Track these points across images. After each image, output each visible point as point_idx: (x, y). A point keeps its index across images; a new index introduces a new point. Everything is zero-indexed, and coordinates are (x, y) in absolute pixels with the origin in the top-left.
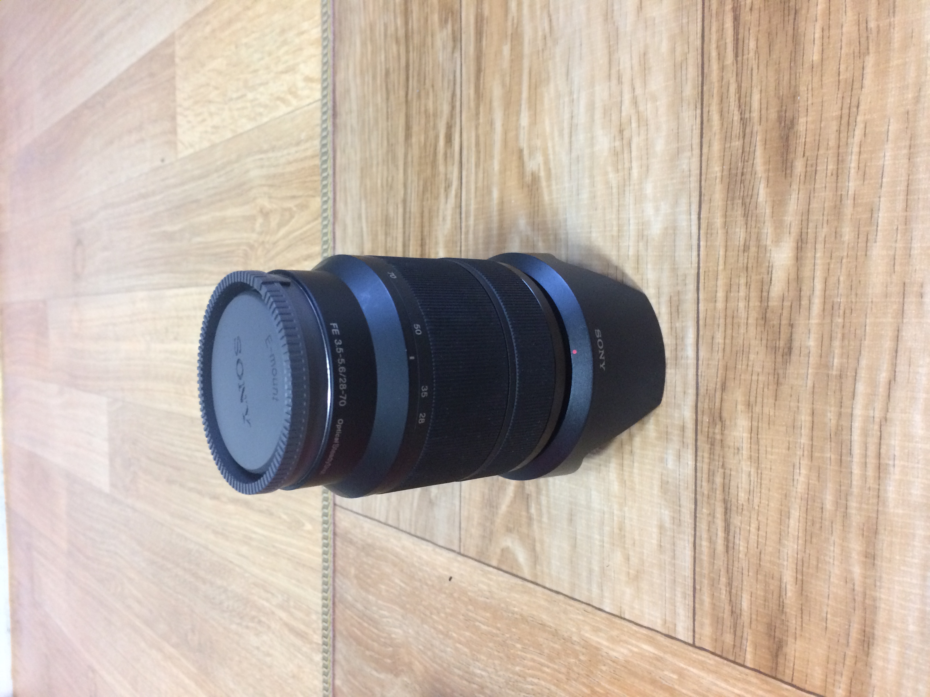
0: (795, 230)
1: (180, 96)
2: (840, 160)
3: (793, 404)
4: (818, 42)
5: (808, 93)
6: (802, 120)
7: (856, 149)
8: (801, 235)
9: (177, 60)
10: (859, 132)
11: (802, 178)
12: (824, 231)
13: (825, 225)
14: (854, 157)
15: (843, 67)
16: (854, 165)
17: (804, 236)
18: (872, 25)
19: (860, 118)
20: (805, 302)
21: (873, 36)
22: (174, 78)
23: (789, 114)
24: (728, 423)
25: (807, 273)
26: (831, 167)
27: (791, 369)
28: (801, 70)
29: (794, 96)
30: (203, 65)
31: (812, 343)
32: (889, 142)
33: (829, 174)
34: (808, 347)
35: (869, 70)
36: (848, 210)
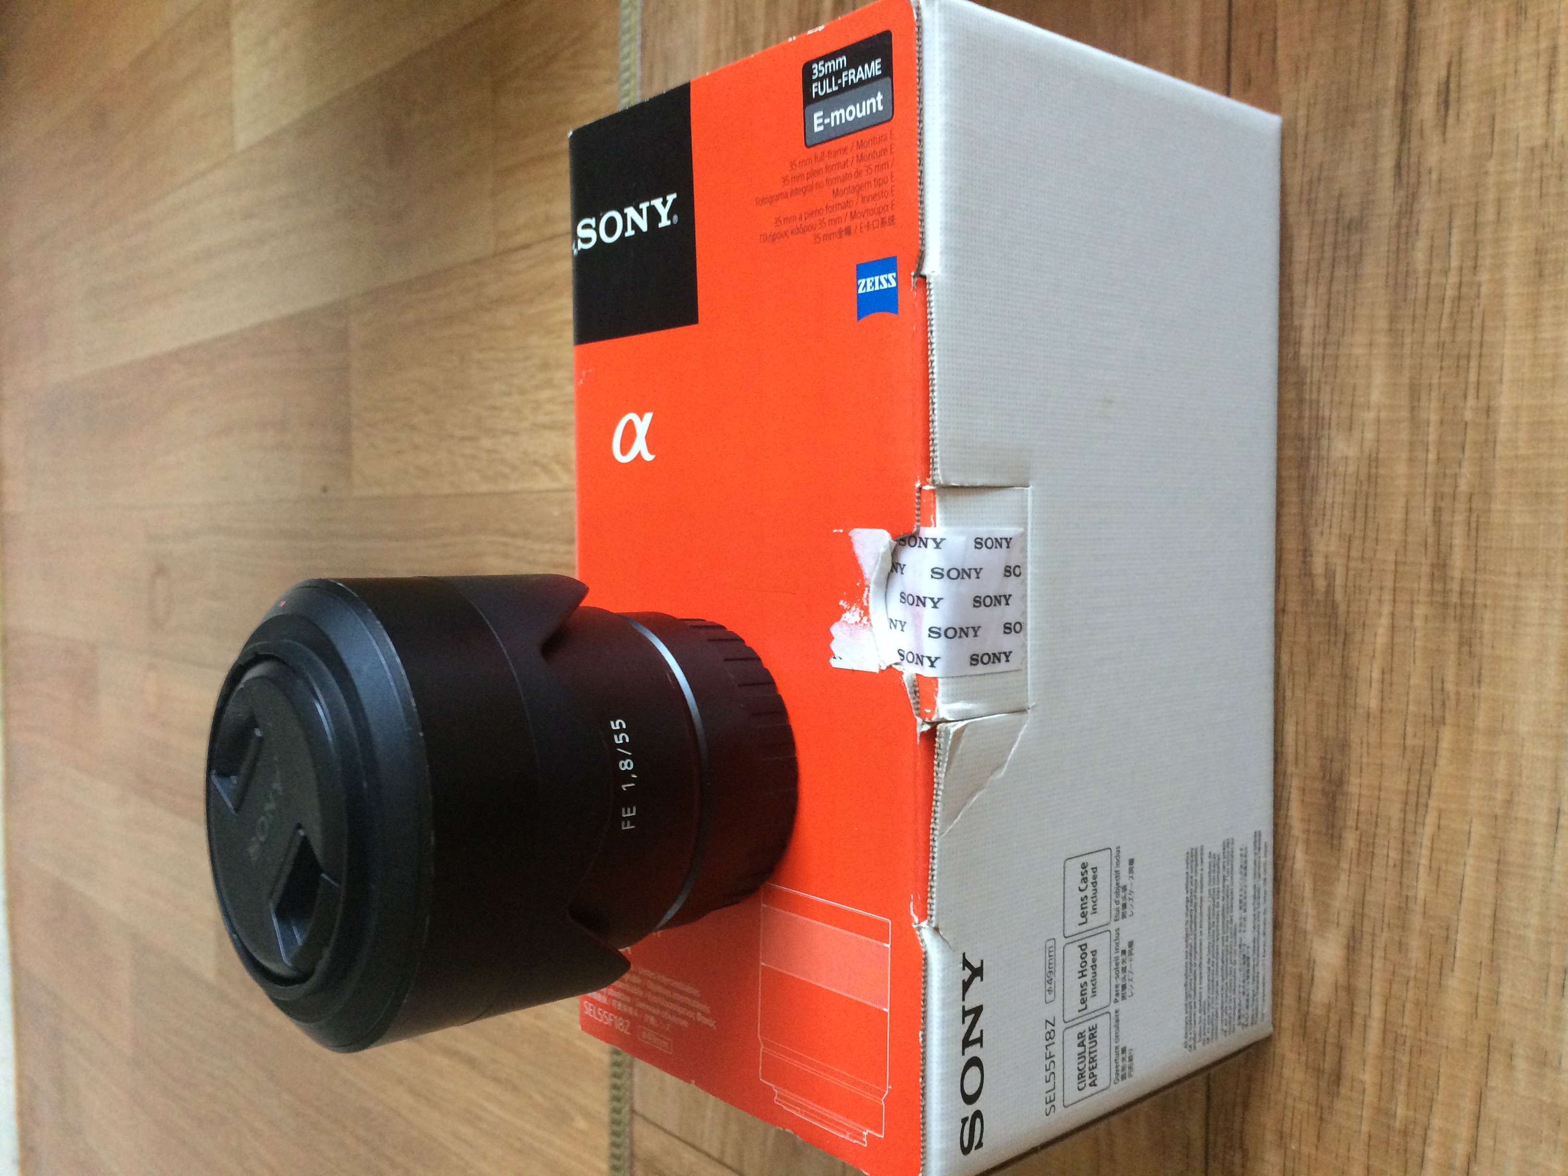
0: (1345, 920)
1: (357, 401)
2: (1405, 850)
3: (1342, 1151)
4: (1376, 686)
5: (1362, 748)
6: (1355, 780)
7: (1426, 842)
8: (1353, 933)
9: (352, 344)
10: (1431, 819)
11: (1354, 856)
12: (1384, 937)
13: (1385, 930)
14: (1425, 852)
15: (1410, 730)
16: (1424, 861)
17: (1358, 934)
18: (1450, 687)
19: (1433, 803)
20: (1358, 1021)
21: (1451, 703)
22: (347, 369)
23: (1337, 766)
24: (1251, 1155)
25: (1361, 983)
26: (1394, 855)
27: (1339, 1105)
28: (1353, 714)
29: (1344, 746)
30: (401, 367)
31: (1368, 1077)
32: (1471, 848)
33: (1391, 863)
34: (1362, 1083)
35: (1445, 745)
36: (1416, 921)
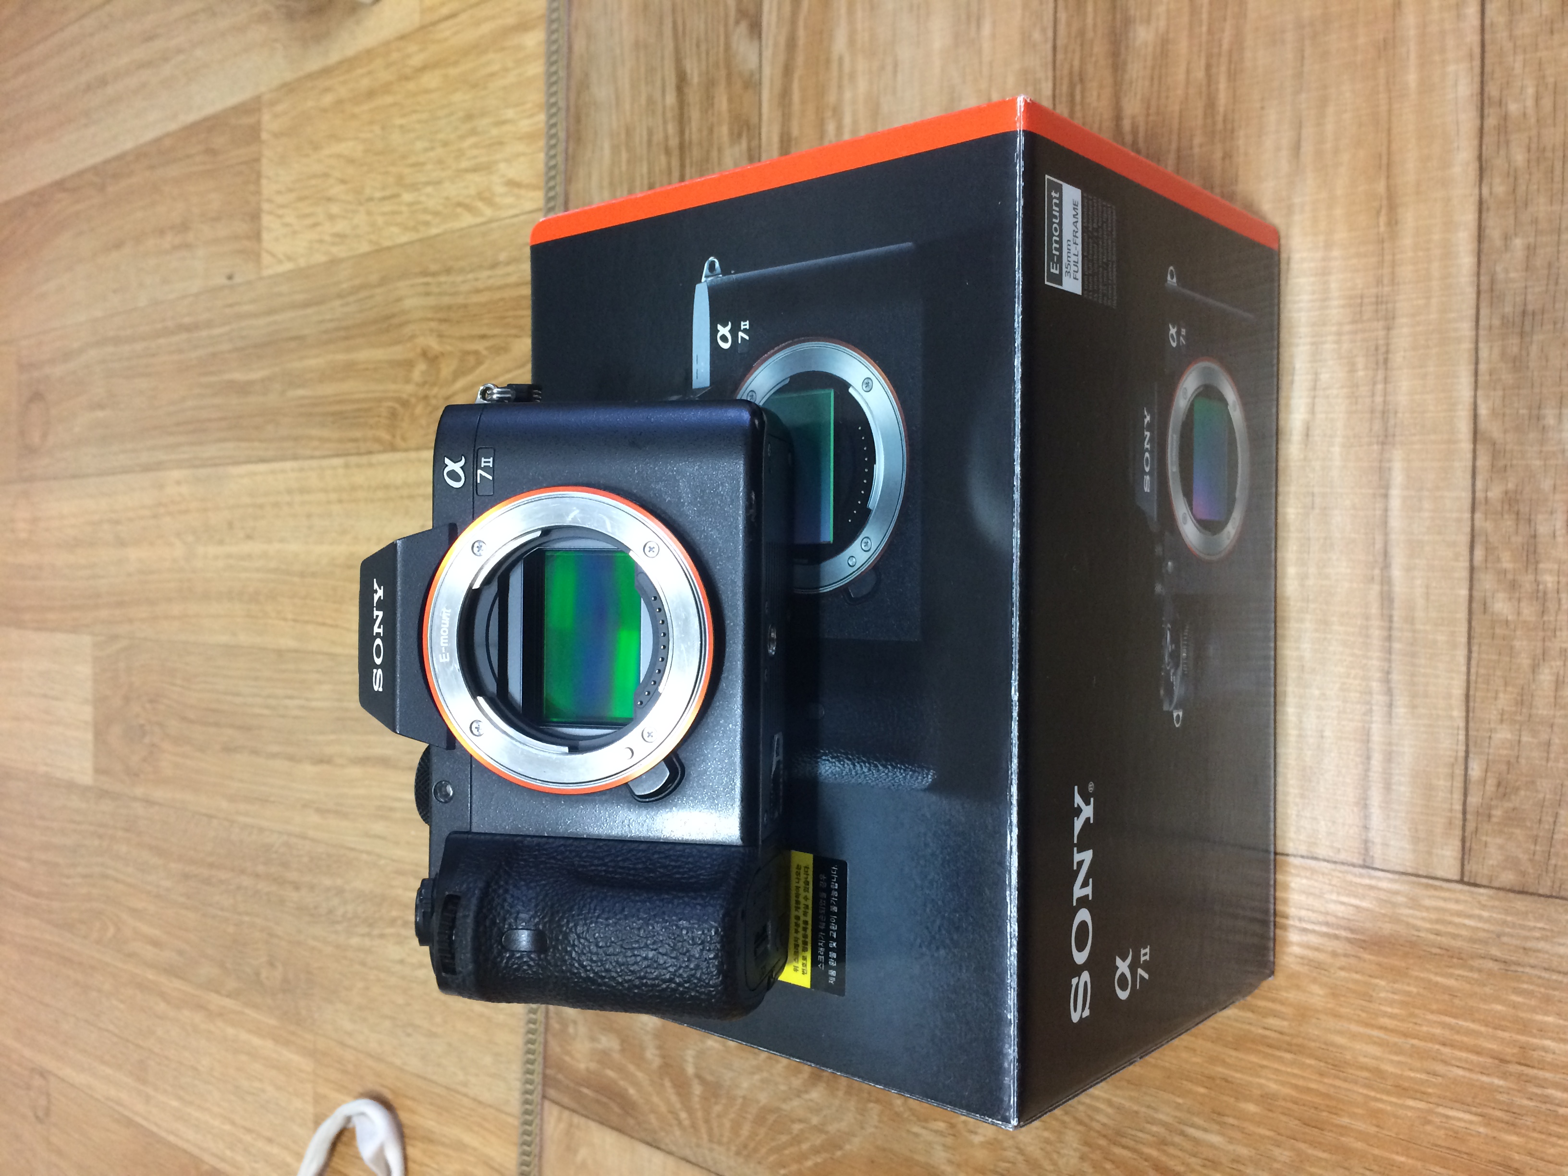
1: (268, 188)
9: (264, 136)
22: (257, 160)
30: (316, 147)
